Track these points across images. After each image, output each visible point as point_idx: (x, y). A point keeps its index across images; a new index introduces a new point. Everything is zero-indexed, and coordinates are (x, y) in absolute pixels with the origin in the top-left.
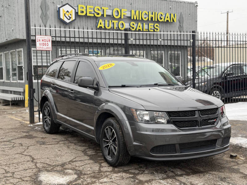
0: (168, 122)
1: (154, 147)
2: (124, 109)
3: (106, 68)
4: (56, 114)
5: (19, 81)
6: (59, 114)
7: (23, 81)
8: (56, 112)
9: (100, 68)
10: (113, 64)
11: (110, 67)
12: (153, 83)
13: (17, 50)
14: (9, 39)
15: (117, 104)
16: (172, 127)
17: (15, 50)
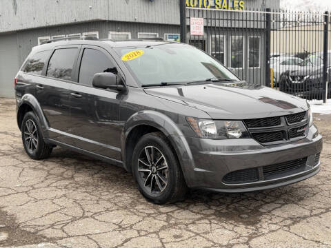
0: (244, 136)
1: (228, 174)
2: (176, 118)
3: (131, 59)
4: (47, 130)
6: (51, 129)
8: (47, 127)
9: (124, 58)
10: (142, 52)
11: (138, 56)
12: (205, 79)
15: (163, 112)
16: (252, 142)
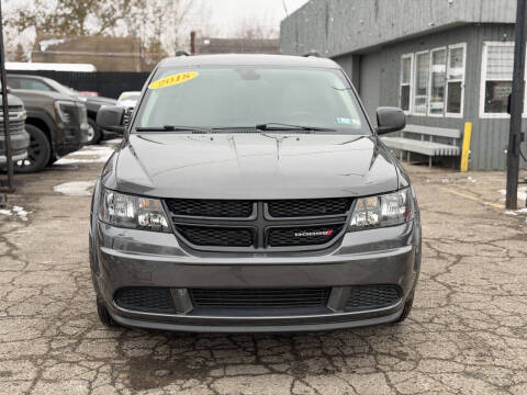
5: (448, 115)
7: (460, 115)
13: (451, 47)
14: (438, 24)
16: (170, 241)
17: (444, 48)
